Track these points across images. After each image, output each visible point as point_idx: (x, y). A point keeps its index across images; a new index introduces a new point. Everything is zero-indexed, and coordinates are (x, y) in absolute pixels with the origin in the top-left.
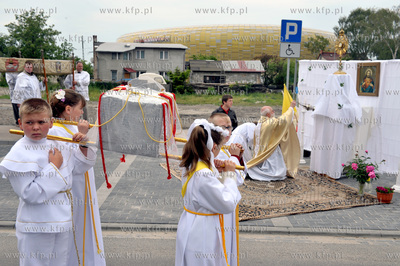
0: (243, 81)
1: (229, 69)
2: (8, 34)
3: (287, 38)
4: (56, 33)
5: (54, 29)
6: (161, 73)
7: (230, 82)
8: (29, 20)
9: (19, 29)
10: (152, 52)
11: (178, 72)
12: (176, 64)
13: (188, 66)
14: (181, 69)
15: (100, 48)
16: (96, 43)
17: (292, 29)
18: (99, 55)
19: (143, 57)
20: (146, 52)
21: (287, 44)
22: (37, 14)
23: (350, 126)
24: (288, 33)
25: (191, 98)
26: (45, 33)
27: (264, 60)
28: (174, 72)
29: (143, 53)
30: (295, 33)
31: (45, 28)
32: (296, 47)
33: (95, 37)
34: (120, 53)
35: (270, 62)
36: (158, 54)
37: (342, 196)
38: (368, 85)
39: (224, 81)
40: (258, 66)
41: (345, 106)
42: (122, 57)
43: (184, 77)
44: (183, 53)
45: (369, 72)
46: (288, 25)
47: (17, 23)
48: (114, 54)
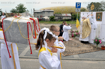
0: (67, 18)
1: (63, 16)
2: (16, 9)
3: (77, 7)
4: (26, 8)
5: (25, 8)
6: (48, 17)
7: (64, 18)
8: (20, 6)
10: (46, 12)
11: (52, 16)
12: (52, 15)
13: (54, 15)
14: (53, 16)
15: (35, 11)
16: (34, 10)
17: (78, 5)
18: (35, 13)
19: (44, 13)
20: (45, 12)
21: (77, 8)
22: (22, 4)
23: (95, 29)
24: (78, 6)
25: (55, 22)
26: (24, 8)
27: (71, 13)
28: (51, 16)
29: (44, 12)
30: (79, 6)
32: (79, 9)
33: (34, 9)
34: (39, 12)
35: (73, 14)
36: (48, 12)
37: (92, 48)
38: (99, 18)
39: (62, 18)
40: (70, 15)
41: (93, 24)
43: (53, 17)
44: (53, 12)
45: (99, 15)
46: (78, 4)
47: (18, 7)
48: (38, 13)
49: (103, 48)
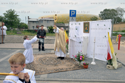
2: (4, 16)
4: (18, 16)
5: (17, 15)
6: (47, 27)
8: (10, 12)
9: (7, 15)
12: (52, 24)
15: (30, 20)
16: (29, 19)
17: (73, 13)
18: (29, 22)
21: (72, 17)
22: (12, 10)
24: (72, 14)
26: (15, 16)
31: (15, 14)
33: (28, 17)
34: (35, 21)
38: (87, 29)
41: (77, 36)
42: (36, 22)
45: (87, 25)
46: (72, 11)
47: (6, 13)
48: (33, 22)
49: (85, 66)
